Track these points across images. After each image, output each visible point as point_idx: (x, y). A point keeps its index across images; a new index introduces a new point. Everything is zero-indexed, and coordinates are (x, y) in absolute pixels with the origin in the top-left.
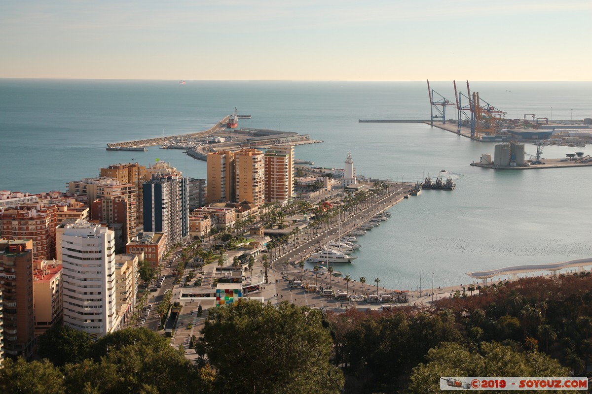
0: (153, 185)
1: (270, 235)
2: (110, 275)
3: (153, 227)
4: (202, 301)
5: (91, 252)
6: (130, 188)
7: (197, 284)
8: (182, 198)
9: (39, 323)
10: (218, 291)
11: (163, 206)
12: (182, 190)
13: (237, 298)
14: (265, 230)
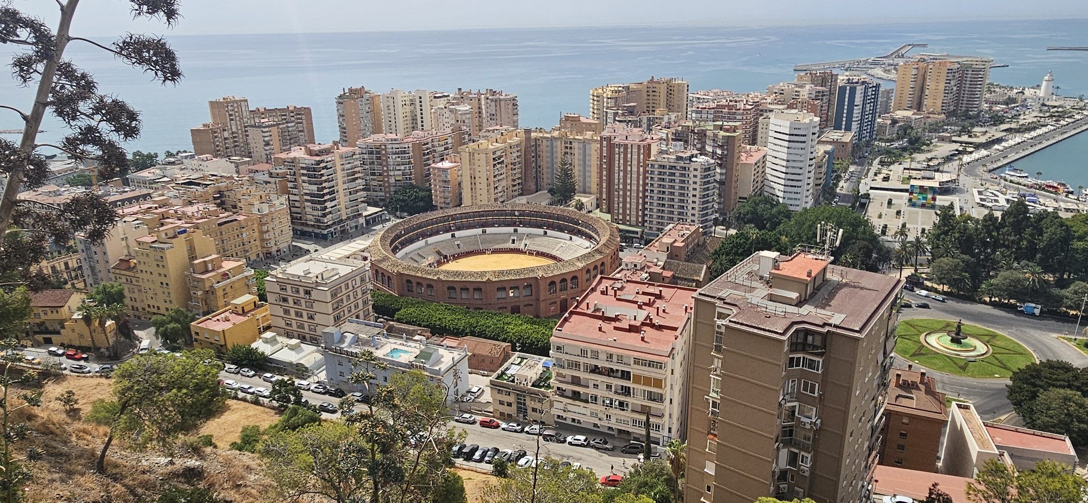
0: (848, 88)
1: (961, 143)
2: (811, 159)
3: (843, 127)
4: (891, 195)
5: (796, 135)
6: (823, 92)
7: (886, 179)
8: (874, 102)
9: (740, 198)
10: (912, 186)
11: (855, 108)
12: (875, 94)
13: (930, 196)
14: (954, 138)
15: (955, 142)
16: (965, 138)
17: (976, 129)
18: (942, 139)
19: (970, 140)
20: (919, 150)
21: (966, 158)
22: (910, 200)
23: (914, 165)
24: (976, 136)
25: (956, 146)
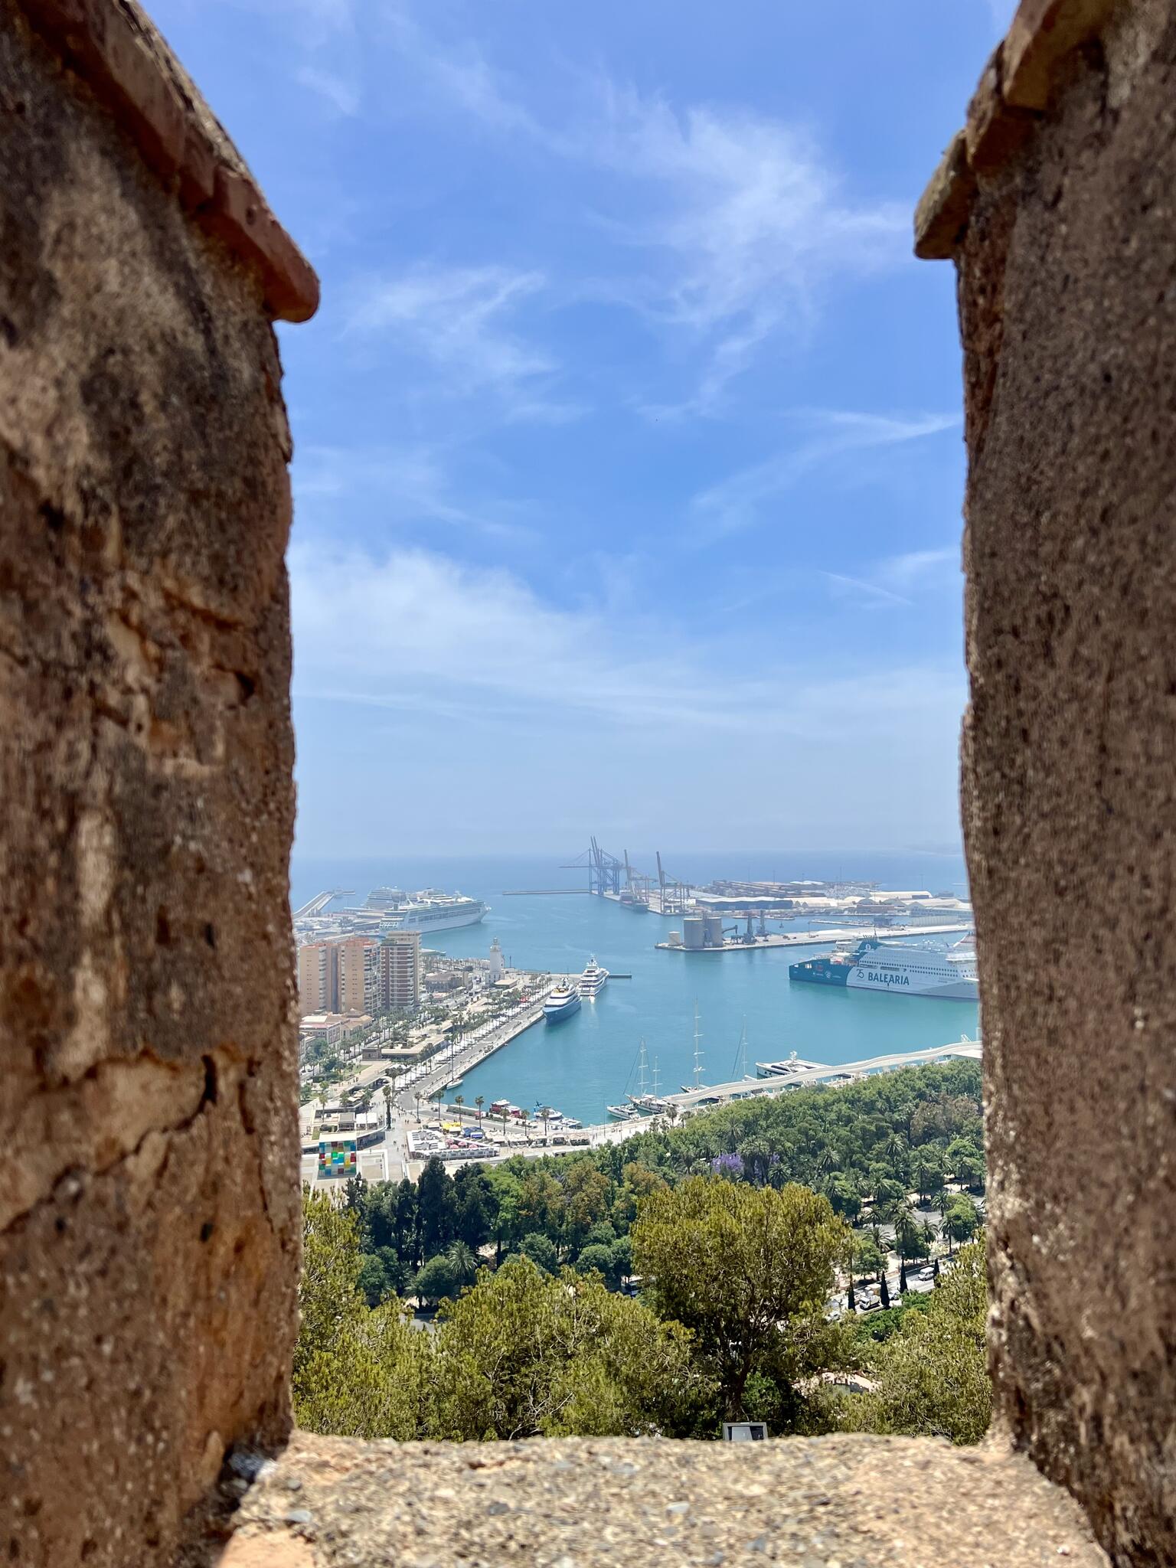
1: (394, 1057)
10: (321, 1144)
13: (348, 1154)
14: (384, 1051)
15: (385, 1057)
16: (398, 1049)
17: (414, 1033)
18: (369, 1055)
19: (406, 1051)
20: (336, 1079)
21: (400, 1082)
22: (322, 1165)
23: (331, 1105)
24: (412, 1045)
25: (387, 1064)
